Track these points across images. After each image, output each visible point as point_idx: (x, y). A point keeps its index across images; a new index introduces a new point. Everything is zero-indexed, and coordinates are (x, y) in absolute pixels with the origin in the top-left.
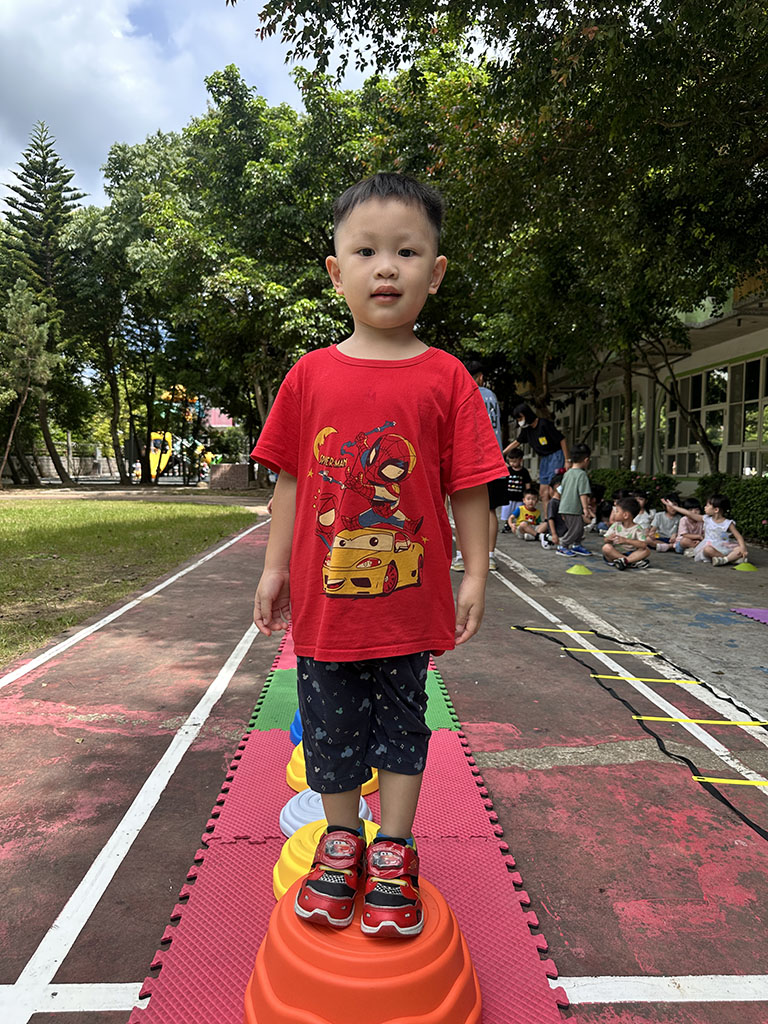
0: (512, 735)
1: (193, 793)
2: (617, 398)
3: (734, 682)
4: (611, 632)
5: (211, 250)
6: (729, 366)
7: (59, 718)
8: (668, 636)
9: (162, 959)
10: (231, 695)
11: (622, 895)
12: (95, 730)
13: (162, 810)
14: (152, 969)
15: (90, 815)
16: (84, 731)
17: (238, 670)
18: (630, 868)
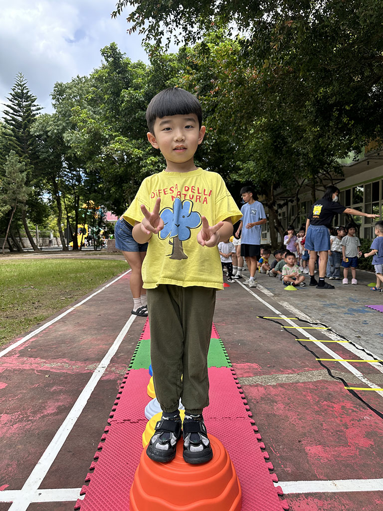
0: (257, 369)
1: (103, 400)
2: (309, 201)
3: (366, 341)
4: (306, 318)
5: (105, 134)
6: (365, 185)
7: (37, 365)
8: (334, 319)
9: (90, 477)
10: (120, 353)
11: (309, 443)
12: (55, 371)
13: (88, 408)
14: (86, 482)
15: (54, 411)
16: (49, 371)
17: (123, 340)
18: (313, 431)
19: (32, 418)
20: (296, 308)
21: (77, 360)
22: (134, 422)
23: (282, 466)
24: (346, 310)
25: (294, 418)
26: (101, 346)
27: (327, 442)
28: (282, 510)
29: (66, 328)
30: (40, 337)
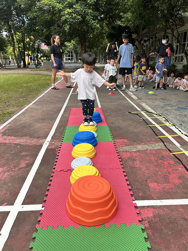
0: (127, 142)
1: (49, 159)
7: (12, 141)
8: (169, 114)
9: (46, 199)
10: (56, 133)
11: (151, 182)
12: (22, 144)
13: (42, 164)
14: (44, 201)
15: (24, 166)
16: (19, 144)
17: (57, 126)
18: (153, 175)
19: (14, 170)
20: (149, 107)
21: (34, 138)
22: (66, 171)
23: (137, 193)
24: (176, 108)
25: (144, 169)
26: (46, 130)
27: (160, 181)
28: (136, 214)
29: (25, 119)
30: (12, 124)
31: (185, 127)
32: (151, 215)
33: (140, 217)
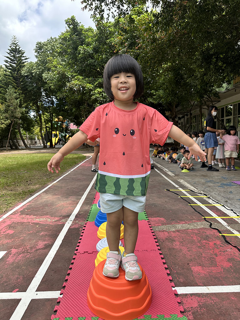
0: (163, 221)
1: (71, 240)
2: (198, 115)
3: (230, 204)
4: (194, 190)
5: (69, 74)
6: (233, 104)
7: (31, 220)
8: (212, 190)
9: (66, 285)
10: (81, 212)
11: (194, 265)
12: (42, 223)
13: (63, 245)
14: (63, 287)
15: (43, 247)
16: (39, 223)
17: (83, 204)
18: (196, 258)
19: (30, 251)
20: (188, 183)
21: (55, 216)
22: (91, 253)
23: (177, 278)
24: (219, 184)
25: (185, 250)
26: (69, 208)
27: (205, 265)
28: (177, 303)
29: (48, 197)
30: (32, 202)
31: (232, 204)
32: (196, 305)
33: (182, 306)
